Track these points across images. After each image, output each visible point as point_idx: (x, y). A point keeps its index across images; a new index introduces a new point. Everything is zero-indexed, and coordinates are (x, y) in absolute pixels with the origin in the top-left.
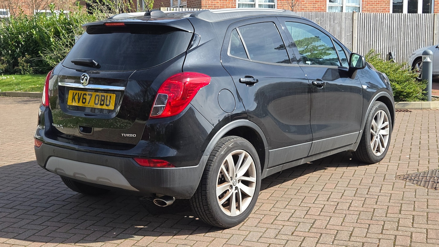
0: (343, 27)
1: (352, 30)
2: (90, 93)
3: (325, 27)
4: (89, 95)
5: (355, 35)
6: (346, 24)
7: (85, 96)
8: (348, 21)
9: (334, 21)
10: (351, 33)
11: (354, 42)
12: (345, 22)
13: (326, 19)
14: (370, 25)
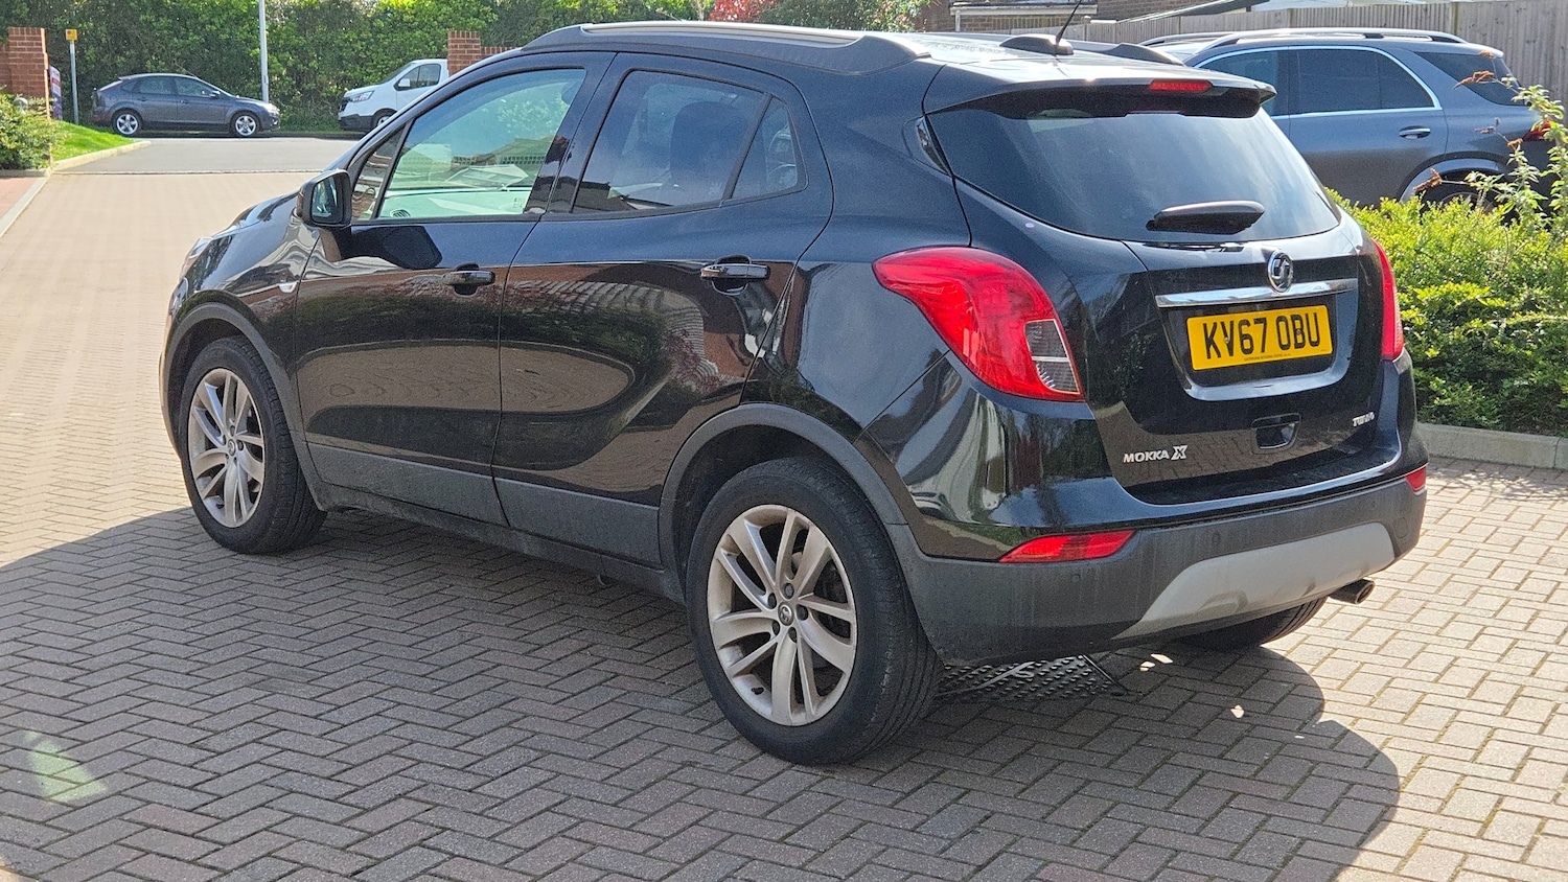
2: (1261, 314)
4: (1257, 321)
7: (1245, 330)
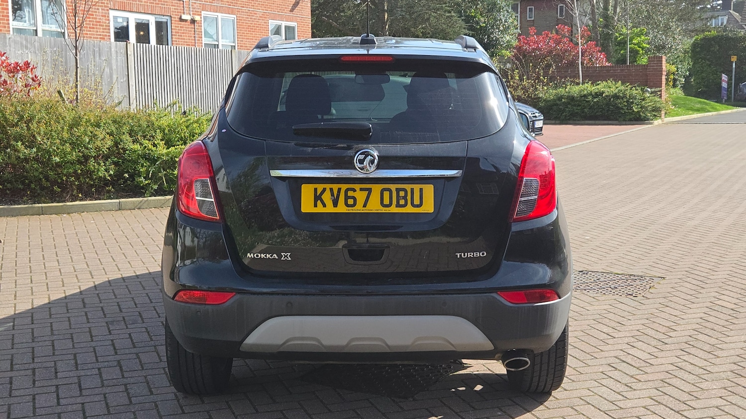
0: (114, 67)
1: (127, 74)
3: (88, 66)
4: (363, 189)
5: (132, 82)
6: (118, 62)
7: (351, 194)
8: (120, 56)
9: (100, 56)
10: (125, 78)
11: (132, 93)
12: (117, 59)
13: (87, 52)
14: (151, 66)
